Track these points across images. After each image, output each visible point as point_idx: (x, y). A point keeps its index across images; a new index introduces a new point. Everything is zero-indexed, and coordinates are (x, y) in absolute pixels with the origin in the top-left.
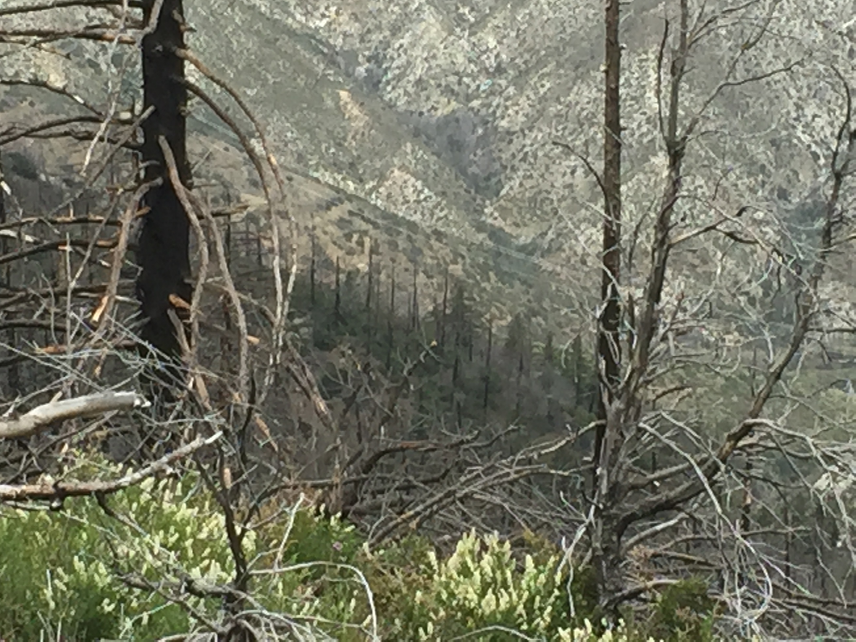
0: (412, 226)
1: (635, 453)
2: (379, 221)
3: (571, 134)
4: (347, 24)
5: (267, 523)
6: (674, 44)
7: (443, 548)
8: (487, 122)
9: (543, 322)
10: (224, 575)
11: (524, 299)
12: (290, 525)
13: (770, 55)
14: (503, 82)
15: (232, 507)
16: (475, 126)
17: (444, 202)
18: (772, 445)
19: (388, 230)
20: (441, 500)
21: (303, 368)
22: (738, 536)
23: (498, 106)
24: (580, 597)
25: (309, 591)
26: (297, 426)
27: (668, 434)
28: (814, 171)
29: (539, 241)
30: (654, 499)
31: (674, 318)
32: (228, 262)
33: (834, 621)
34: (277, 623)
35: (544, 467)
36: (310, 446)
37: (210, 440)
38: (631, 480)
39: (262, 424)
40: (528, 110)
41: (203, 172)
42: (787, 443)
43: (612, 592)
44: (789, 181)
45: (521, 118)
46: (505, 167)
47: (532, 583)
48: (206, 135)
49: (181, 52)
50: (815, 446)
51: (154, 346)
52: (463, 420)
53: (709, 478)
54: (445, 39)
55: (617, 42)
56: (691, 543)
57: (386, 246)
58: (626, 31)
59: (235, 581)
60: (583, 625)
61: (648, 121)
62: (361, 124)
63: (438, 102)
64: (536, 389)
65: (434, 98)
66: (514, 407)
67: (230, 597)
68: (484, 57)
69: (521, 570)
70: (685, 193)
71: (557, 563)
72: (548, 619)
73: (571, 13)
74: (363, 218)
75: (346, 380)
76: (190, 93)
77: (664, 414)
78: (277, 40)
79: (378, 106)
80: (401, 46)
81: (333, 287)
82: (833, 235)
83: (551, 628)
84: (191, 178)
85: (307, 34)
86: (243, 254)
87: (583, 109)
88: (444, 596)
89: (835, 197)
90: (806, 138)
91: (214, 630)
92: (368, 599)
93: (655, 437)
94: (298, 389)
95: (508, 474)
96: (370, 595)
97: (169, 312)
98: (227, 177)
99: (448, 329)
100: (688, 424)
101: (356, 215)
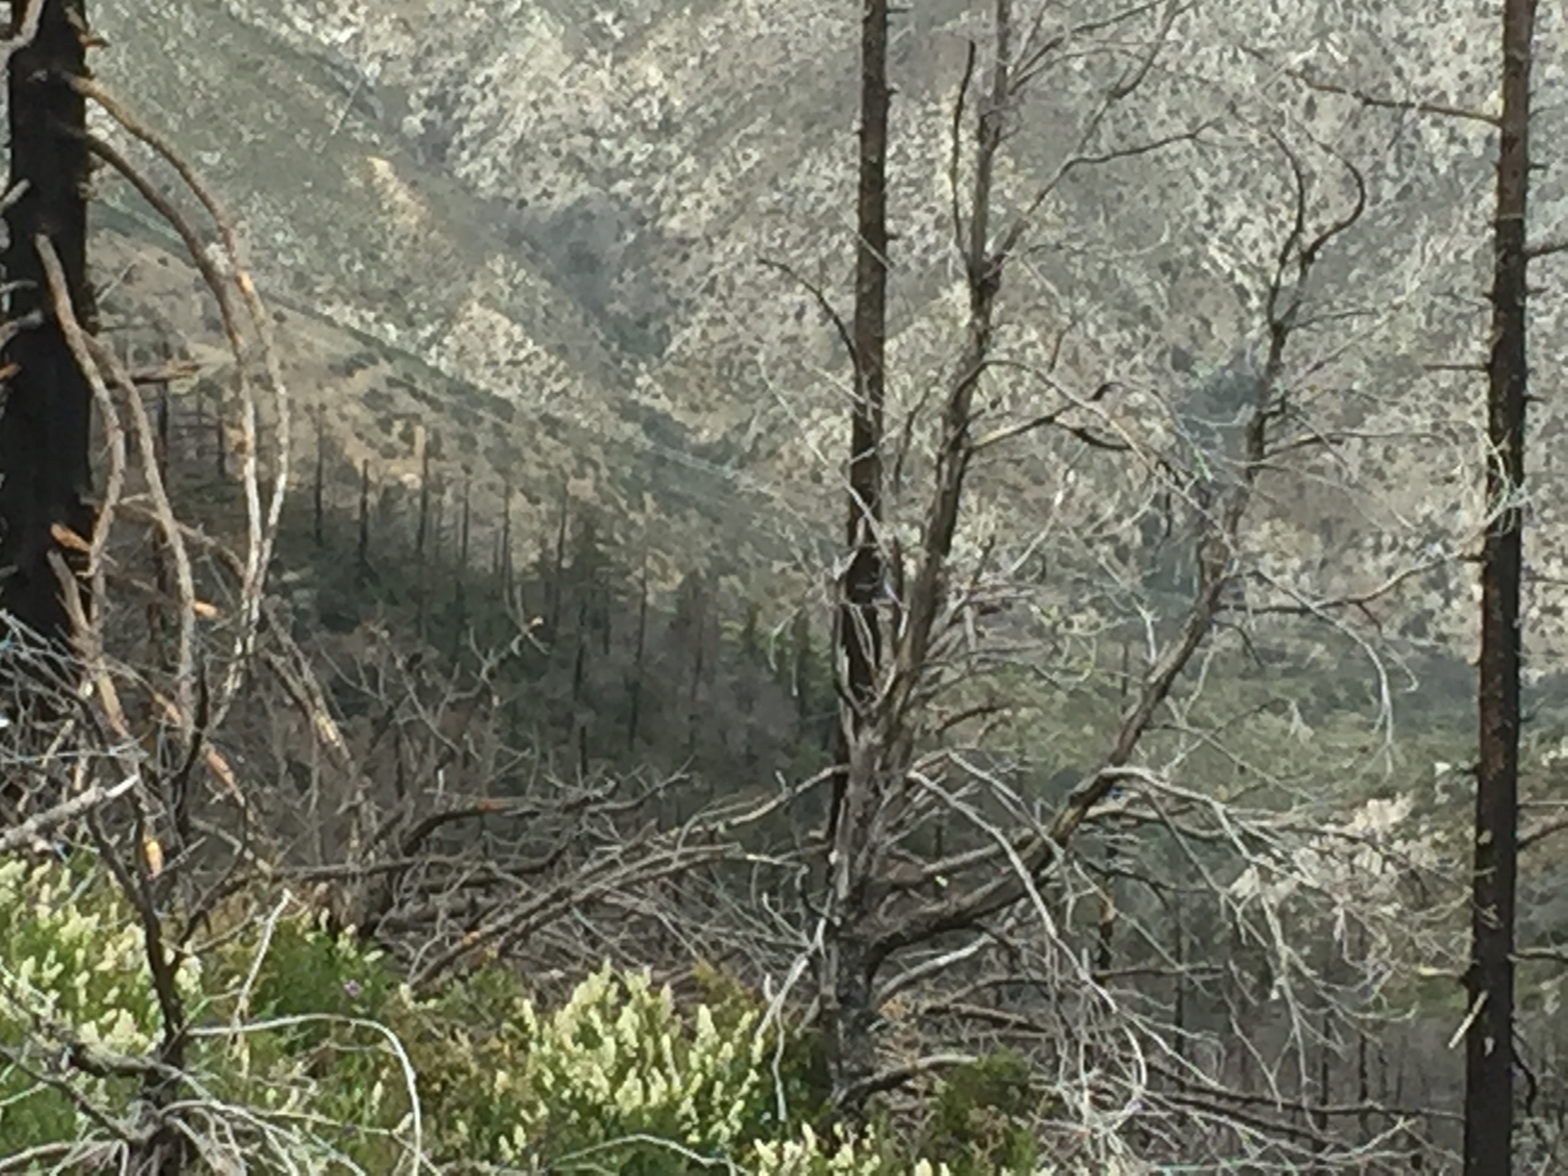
0: (503, 408)
1: (900, 824)
2: (444, 399)
3: (795, 246)
4: (391, 35)
5: (221, 943)
6: (986, 85)
7: (550, 995)
8: (643, 222)
9: (739, 585)
10: (141, 1038)
11: (707, 545)
12: (265, 945)
13: (1162, 108)
14: (675, 149)
15: (159, 915)
16: (621, 227)
17: (562, 364)
18: (1152, 814)
19: (457, 413)
20: (544, 905)
21: (297, 663)
22: (1085, 976)
23: (664, 192)
24: (796, 1084)
25: (299, 1069)
26: (284, 767)
27: (963, 791)
28: (1240, 320)
29: (733, 439)
30: (936, 908)
31: (975, 582)
32: (163, 467)
33: (1260, 1136)
34: (238, 1125)
35: (735, 850)
36: (307, 804)
37: (117, 791)
38: (892, 875)
39: (220, 763)
40: (720, 201)
41: (120, 304)
42: (1181, 812)
43: (855, 1076)
44: (1194, 339)
45: (705, 215)
46: (676, 303)
47: (709, 1059)
48: (126, 235)
49: (80, 83)
50: (1229, 817)
51: (18, 617)
52: (591, 762)
53: (1035, 874)
54: (569, 69)
55: (882, 82)
56: (1004, 989)
57: (455, 443)
58: (900, 61)
59: (161, 1047)
60: (799, 1137)
61: (939, 224)
62: (414, 221)
63: (553, 184)
64: (727, 707)
65: (548, 176)
66: (686, 740)
67: (152, 1076)
68: (639, 103)
69: (691, 1034)
70: (1005, 357)
71: (756, 1024)
72: (738, 1126)
73: (798, 26)
74: (414, 393)
75: (374, 686)
76: (94, 156)
77: (955, 756)
78: (260, 64)
79: (442, 186)
80: (488, 79)
81: (356, 516)
82: (1269, 436)
83: (743, 1141)
84: (95, 313)
85: (315, 56)
86: (192, 454)
87: (820, 201)
88: (548, 1080)
89: (1274, 368)
90: (1226, 262)
91: (121, 1136)
92: (405, 1084)
93: (939, 797)
94: (289, 701)
95: (667, 861)
96: (411, 1076)
97: (51, 555)
98: (164, 312)
99: (566, 596)
100: (998, 775)
101: (399, 384)
